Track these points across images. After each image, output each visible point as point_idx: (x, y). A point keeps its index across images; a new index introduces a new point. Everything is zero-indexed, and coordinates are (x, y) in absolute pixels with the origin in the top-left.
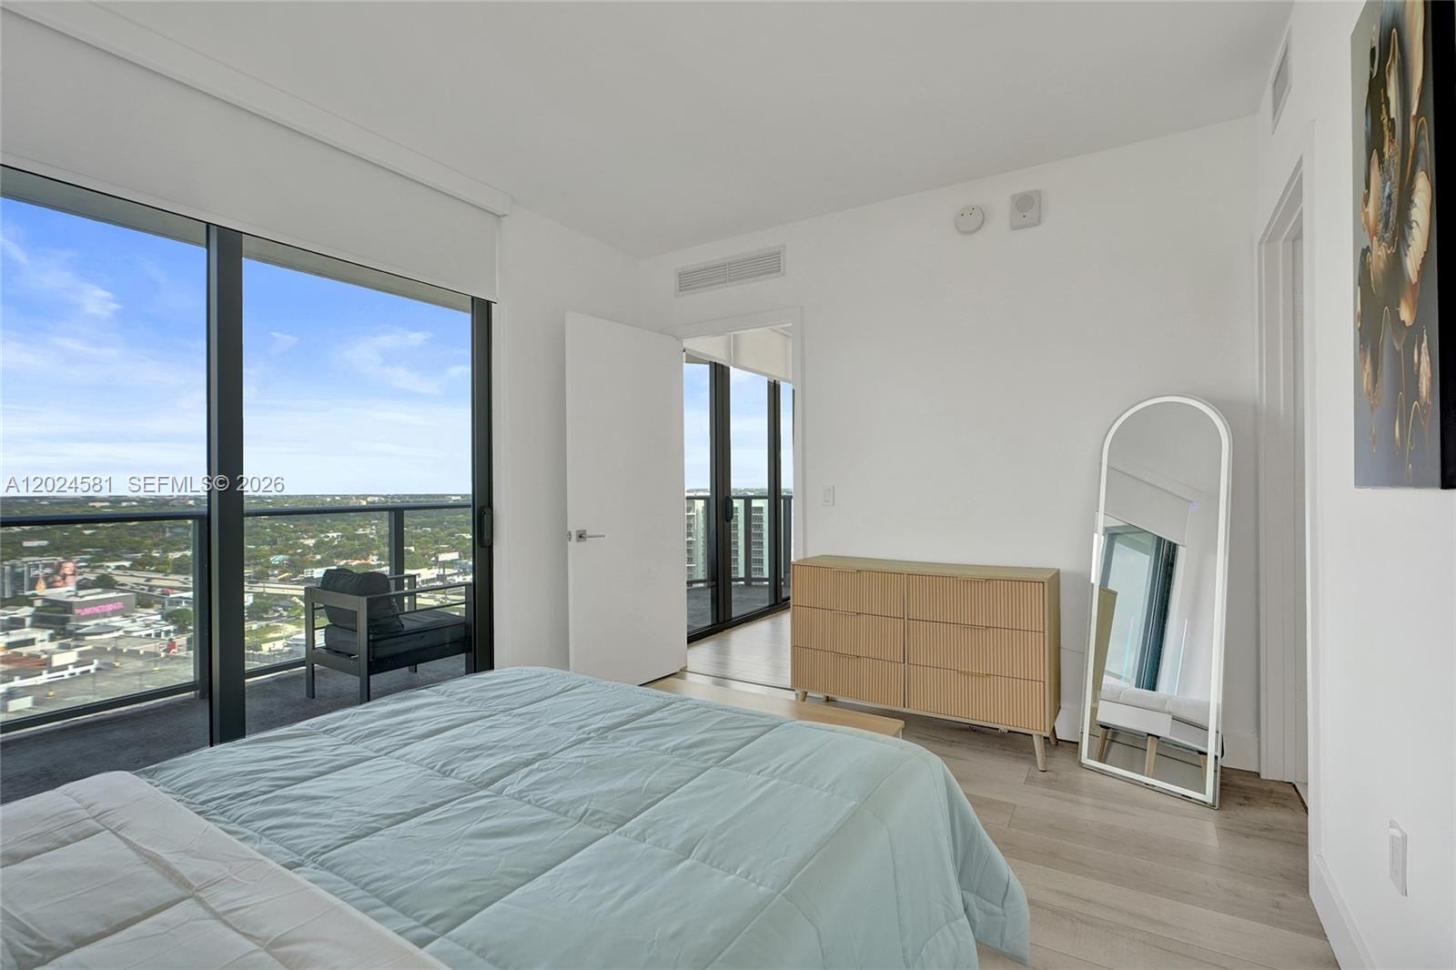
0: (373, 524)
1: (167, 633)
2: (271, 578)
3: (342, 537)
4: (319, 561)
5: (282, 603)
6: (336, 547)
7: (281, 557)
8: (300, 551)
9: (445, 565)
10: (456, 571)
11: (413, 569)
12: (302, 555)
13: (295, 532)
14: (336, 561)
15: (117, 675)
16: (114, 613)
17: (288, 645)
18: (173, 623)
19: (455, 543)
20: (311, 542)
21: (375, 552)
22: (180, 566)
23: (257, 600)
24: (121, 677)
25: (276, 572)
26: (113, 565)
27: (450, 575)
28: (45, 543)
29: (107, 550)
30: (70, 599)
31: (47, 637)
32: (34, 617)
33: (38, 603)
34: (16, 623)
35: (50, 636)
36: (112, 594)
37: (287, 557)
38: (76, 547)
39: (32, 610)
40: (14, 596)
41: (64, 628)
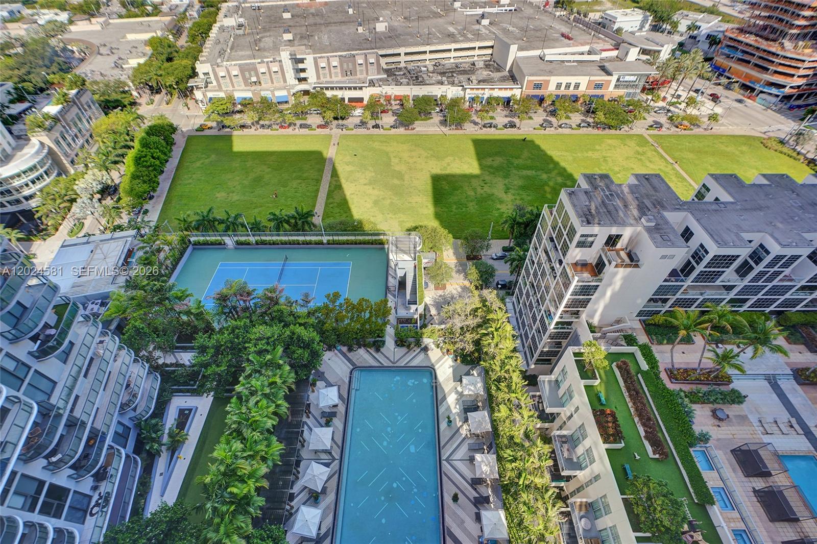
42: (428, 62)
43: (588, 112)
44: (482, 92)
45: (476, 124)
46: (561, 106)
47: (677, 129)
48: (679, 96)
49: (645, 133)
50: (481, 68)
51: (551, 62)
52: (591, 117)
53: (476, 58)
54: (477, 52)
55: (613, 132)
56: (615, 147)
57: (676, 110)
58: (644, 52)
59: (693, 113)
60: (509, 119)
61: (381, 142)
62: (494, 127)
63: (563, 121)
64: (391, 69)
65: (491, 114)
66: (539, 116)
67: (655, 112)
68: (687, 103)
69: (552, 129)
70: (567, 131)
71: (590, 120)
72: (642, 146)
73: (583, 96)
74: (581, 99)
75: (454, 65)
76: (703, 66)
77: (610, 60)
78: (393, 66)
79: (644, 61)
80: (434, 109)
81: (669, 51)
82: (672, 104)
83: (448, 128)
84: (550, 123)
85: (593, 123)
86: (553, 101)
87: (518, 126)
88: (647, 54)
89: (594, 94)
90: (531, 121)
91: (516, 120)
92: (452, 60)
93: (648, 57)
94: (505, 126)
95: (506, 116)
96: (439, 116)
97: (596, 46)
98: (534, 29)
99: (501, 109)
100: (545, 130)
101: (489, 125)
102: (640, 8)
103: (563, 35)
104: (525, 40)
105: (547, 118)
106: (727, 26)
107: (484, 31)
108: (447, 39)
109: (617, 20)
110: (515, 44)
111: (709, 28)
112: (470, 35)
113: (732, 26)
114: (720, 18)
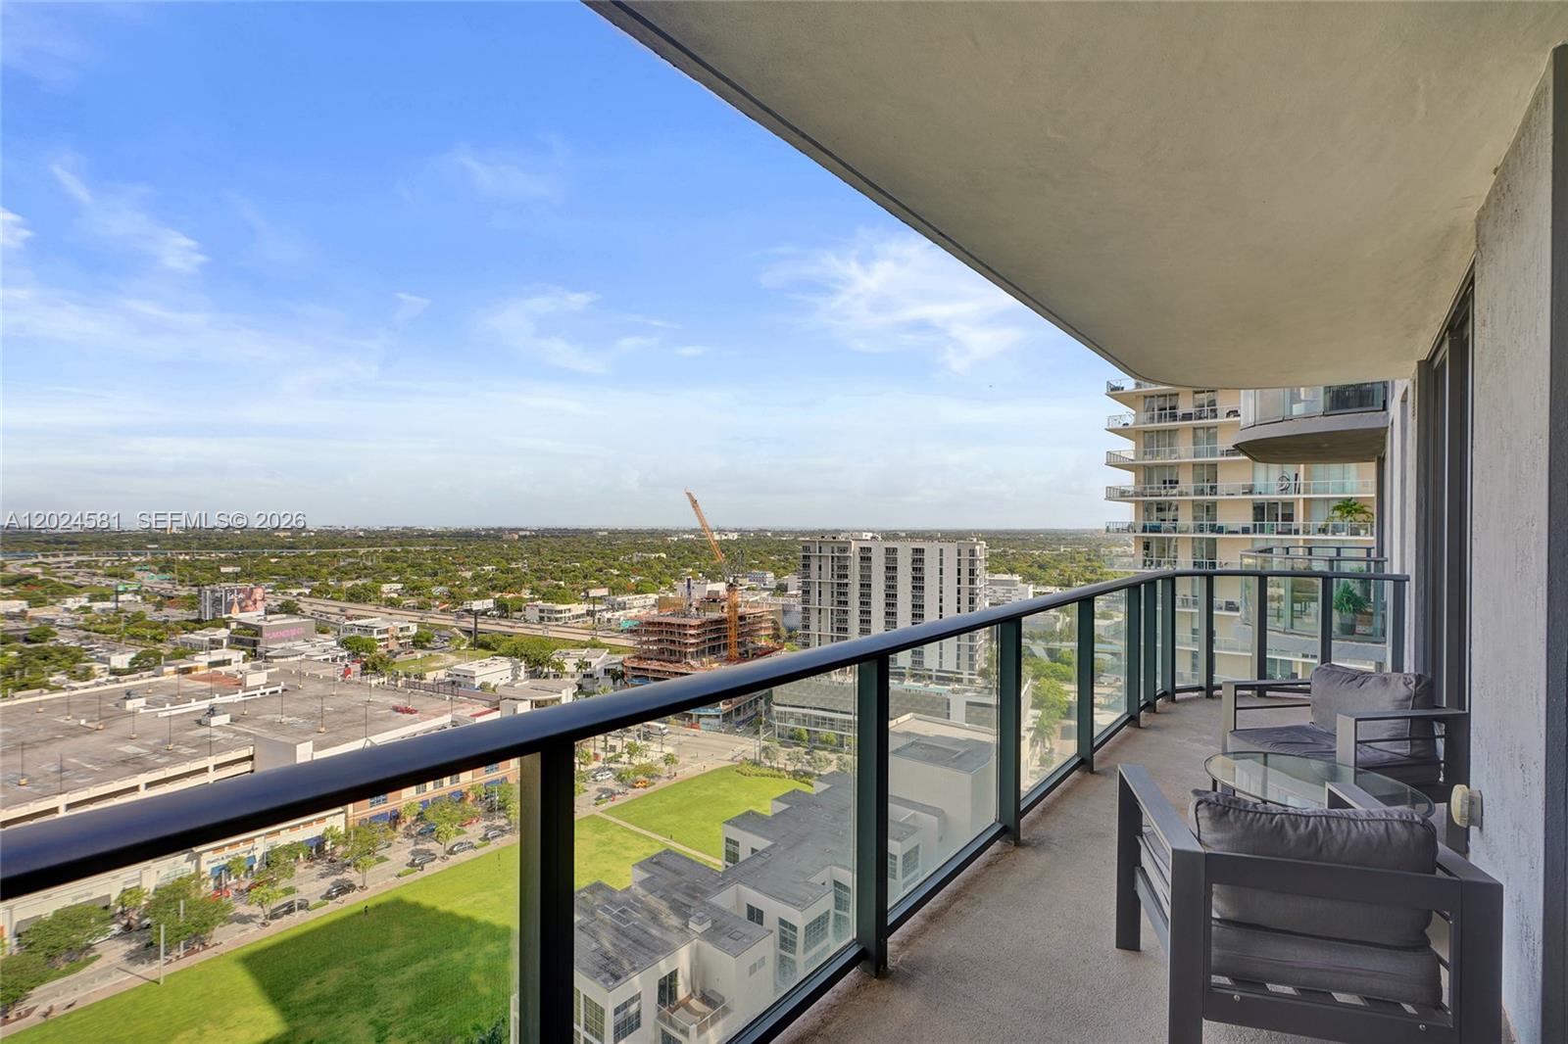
0: (525, 558)
1: (342, 658)
2: (433, 609)
3: (496, 570)
4: (476, 594)
5: (444, 633)
6: (491, 580)
7: (441, 588)
8: (457, 583)
9: (594, 601)
10: (605, 608)
11: (563, 603)
12: (460, 587)
13: (453, 564)
14: (491, 593)
15: (301, 697)
16: (297, 637)
17: (449, 675)
18: (348, 649)
19: (603, 578)
20: (468, 575)
21: (528, 585)
22: (353, 595)
23: (421, 630)
24: (304, 700)
25: (437, 603)
26: (295, 592)
27: (599, 611)
28: (238, 569)
29: (291, 578)
30: (260, 623)
31: (241, 658)
32: (230, 638)
33: (233, 626)
34: (216, 644)
35: (244, 657)
36: (295, 620)
37: (447, 589)
38: (265, 574)
39: (228, 632)
40: (214, 619)
41: (255, 651)
43: (491, 810)
44: (249, 846)
45: (244, 920)
46: (438, 816)
47: (635, 790)
48: (613, 749)
49: (597, 811)
54: (213, 775)
57: (620, 766)
58: (538, 704)
59: (643, 762)
60: (333, 878)
62: (301, 907)
63: (454, 840)
65: (283, 884)
66: (400, 851)
67: (593, 777)
68: (629, 753)
69: (437, 861)
70: (466, 855)
71: (503, 822)
72: (603, 831)
73: (473, 788)
74: (470, 794)
80: (103, 932)
81: (571, 696)
82: (610, 760)
83: (162, 961)
84: (427, 852)
85: (508, 824)
86: (419, 814)
87: (358, 884)
89: (489, 780)
90: (384, 865)
91: (351, 875)
94: (328, 896)
95: (323, 876)
96: (120, 943)
97: (459, 713)
98: (335, 712)
99: (306, 865)
100: (422, 869)
101: (286, 909)
102: (502, 655)
103: (396, 709)
104: (323, 729)
105: (419, 847)
106: (620, 658)
107: (220, 735)
108: (120, 770)
109: (477, 674)
110: (306, 741)
111: (602, 662)
112: (185, 750)
113: (627, 656)
114: (608, 651)
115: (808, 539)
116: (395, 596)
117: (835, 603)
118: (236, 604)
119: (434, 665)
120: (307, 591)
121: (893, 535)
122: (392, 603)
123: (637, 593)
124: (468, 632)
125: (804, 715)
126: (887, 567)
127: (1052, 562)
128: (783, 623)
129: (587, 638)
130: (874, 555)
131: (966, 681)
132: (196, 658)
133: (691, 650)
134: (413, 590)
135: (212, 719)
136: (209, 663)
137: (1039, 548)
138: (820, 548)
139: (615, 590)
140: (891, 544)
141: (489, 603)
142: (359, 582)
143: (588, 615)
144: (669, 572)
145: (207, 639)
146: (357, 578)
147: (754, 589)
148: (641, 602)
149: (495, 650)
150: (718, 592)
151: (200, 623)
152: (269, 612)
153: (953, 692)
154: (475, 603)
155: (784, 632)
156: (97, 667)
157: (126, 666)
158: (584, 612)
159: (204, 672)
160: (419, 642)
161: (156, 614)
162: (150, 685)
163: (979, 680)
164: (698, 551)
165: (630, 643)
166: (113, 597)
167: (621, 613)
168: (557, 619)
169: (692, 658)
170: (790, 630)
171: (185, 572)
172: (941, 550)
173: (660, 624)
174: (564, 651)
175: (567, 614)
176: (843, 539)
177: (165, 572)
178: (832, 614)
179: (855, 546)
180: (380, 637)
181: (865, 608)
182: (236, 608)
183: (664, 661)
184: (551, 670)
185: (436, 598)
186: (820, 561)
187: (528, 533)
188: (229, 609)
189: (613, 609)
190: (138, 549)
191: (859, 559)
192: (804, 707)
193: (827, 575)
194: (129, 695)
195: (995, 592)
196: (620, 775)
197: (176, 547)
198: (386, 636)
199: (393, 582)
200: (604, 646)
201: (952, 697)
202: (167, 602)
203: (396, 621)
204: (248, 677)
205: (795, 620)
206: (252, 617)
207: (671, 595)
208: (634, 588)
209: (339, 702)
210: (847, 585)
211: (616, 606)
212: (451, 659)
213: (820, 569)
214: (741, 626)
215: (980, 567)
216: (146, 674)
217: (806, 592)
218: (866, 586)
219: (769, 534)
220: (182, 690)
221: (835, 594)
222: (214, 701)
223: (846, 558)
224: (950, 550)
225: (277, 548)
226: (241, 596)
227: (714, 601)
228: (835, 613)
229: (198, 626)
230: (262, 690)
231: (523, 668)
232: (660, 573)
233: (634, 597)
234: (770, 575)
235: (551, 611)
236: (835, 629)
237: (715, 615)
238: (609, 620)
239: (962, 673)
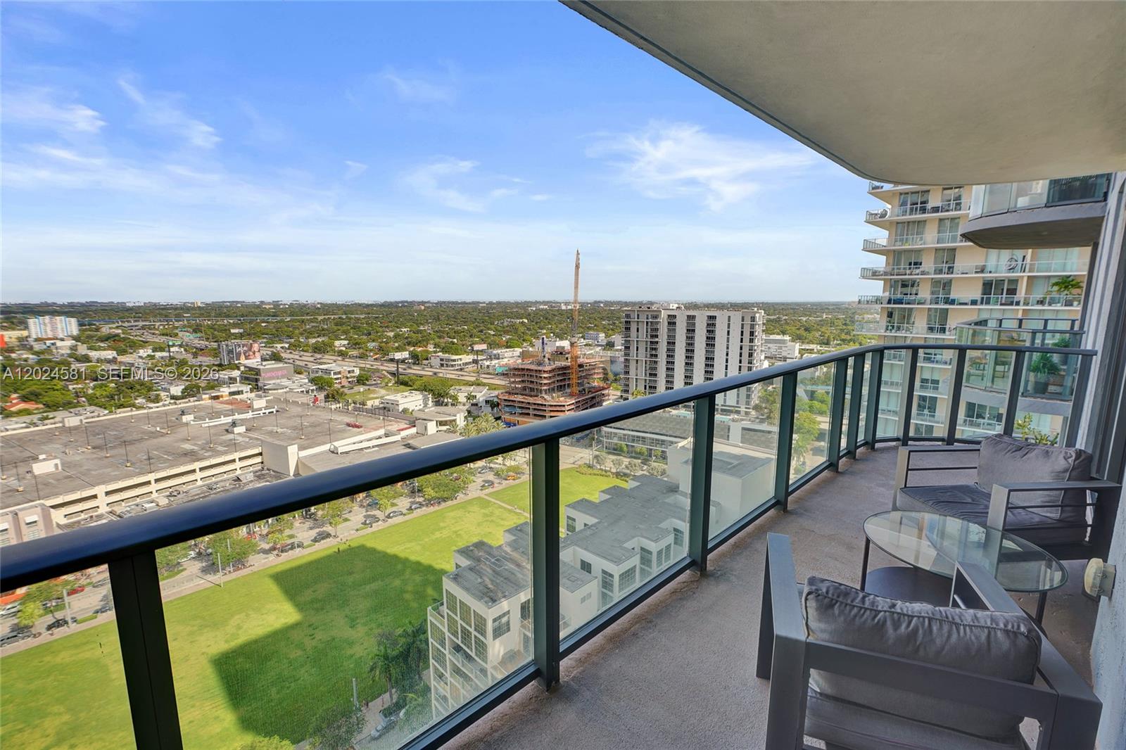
0: (429, 323)
1: (313, 391)
2: (369, 358)
3: (410, 331)
4: (397, 348)
5: (377, 374)
6: (407, 338)
7: (374, 344)
8: (385, 340)
9: (477, 352)
10: (485, 358)
11: (457, 355)
12: (386, 343)
13: (381, 326)
14: (407, 347)
15: (288, 416)
16: (283, 377)
17: (382, 403)
18: (316, 384)
19: (483, 337)
20: (391, 334)
21: (432, 342)
22: (316, 348)
23: (362, 372)
24: (290, 418)
25: (372, 354)
26: (279, 346)
27: (481, 360)
28: (241, 331)
29: (275, 336)
30: (258, 367)
31: (249, 390)
32: (241, 377)
33: (242, 368)
34: (232, 380)
35: (251, 389)
36: (281, 365)
37: (377, 344)
38: (260, 335)
39: (239, 372)
40: (230, 364)
41: (257, 385)
42: (155, 495)
43: (414, 492)
45: (267, 551)
46: (379, 495)
47: (507, 482)
49: (482, 494)
50: (252, 481)
51: (347, 453)
52: (419, 496)
53: (239, 472)
54: (238, 465)
55: (449, 503)
56: (459, 517)
57: (497, 466)
58: (441, 423)
59: (512, 464)
60: (317, 530)
61: (76, 646)
62: (299, 546)
63: (390, 509)
64: (79, 522)
65: (287, 532)
66: (357, 514)
67: (480, 473)
68: (502, 457)
69: (380, 522)
70: (399, 519)
71: (421, 499)
72: (486, 508)
75: (205, 488)
76: (498, 424)
77: (412, 437)
78: (83, 516)
79: (445, 431)
80: (186, 556)
81: (463, 419)
82: (491, 461)
83: (221, 573)
84: (374, 516)
85: (424, 501)
87: (333, 534)
88: (444, 425)
90: (348, 523)
91: (328, 528)
92: (200, 483)
93: (448, 427)
94: (315, 540)
95: (311, 528)
96: (196, 562)
97: (389, 428)
98: (310, 426)
99: (300, 521)
100: (371, 527)
101: (290, 547)
102: (416, 390)
103: (349, 425)
104: (303, 437)
105: (369, 513)
106: (496, 393)
107: (241, 439)
108: (183, 459)
109: (400, 402)
110: (294, 444)
111: (484, 395)
112: (220, 448)
113: (500, 391)
114: (487, 388)
115: (630, 308)
116: (344, 349)
117: (648, 356)
118: (242, 354)
119: (372, 396)
120: (287, 346)
121: (694, 306)
122: (341, 354)
123: (507, 348)
124: (393, 374)
125: (625, 435)
126: (687, 330)
127: (816, 326)
128: (611, 371)
129: (473, 379)
130: (678, 321)
131: (743, 413)
132: (221, 390)
133: (545, 388)
134: (355, 344)
135: (235, 429)
136: (230, 393)
137: (806, 315)
138: (638, 315)
139: (492, 345)
140: (691, 313)
141: (405, 354)
142: (320, 340)
143: (473, 363)
144: (529, 333)
145: (227, 377)
146: (318, 337)
147: (590, 345)
148: (510, 354)
149: (411, 386)
150: (564, 347)
151: (221, 366)
152: (264, 359)
153: (733, 420)
154: (396, 354)
155: (611, 376)
156: (163, 394)
157: (180, 394)
158: (471, 360)
159: (227, 398)
160: (361, 380)
161: (194, 360)
162: (195, 407)
163: (753, 413)
164: (550, 317)
165: (503, 383)
166: (167, 349)
167: (497, 361)
168: (452, 366)
169: (546, 393)
170: (616, 375)
171: (209, 333)
172: (729, 317)
173: (523, 369)
174: (457, 387)
175: (459, 362)
176: (655, 309)
177: (196, 332)
178: (646, 363)
179: (664, 314)
180: (335, 377)
181: (670, 360)
182: (243, 357)
183: (526, 395)
184: (449, 400)
185: (371, 351)
186: (638, 325)
187: (431, 305)
188: (238, 356)
189: (491, 359)
190: (179, 317)
191: (667, 324)
192: (623, 429)
193: (643, 335)
194: (183, 413)
195: (769, 348)
196: (498, 472)
197: (202, 315)
198: (339, 376)
199: (342, 339)
200: (484, 385)
201: (731, 424)
202: (200, 353)
203: (345, 366)
204: (254, 402)
205: (619, 367)
206: (254, 362)
207: (531, 349)
208: (505, 344)
209: (312, 419)
210: (657, 342)
211: (493, 357)
212: (383, 392)
213: (638, 331)
214: (580, 371)
215: (759, 330)
216: (192, 399)
217: (627, 348)
218: (671, 343)
219: (602, 305)
220: (214, 410)
221: (649, 349)
222: (234, 417)
223: (657, 323)
224: (736, 317)
225: (265, 316)
226: (245, 348)
227: (561, 353)
228: (648, 363)
229: (220, 368)
230: (264, 411)
231: (430, 399)
232: (523, 333)
233: (505, 350)
234: (602, 335)
235: (448, 360)
236: (648, 375)
237: (564, 364)
238: (488, 366)
239: (740, 407)
